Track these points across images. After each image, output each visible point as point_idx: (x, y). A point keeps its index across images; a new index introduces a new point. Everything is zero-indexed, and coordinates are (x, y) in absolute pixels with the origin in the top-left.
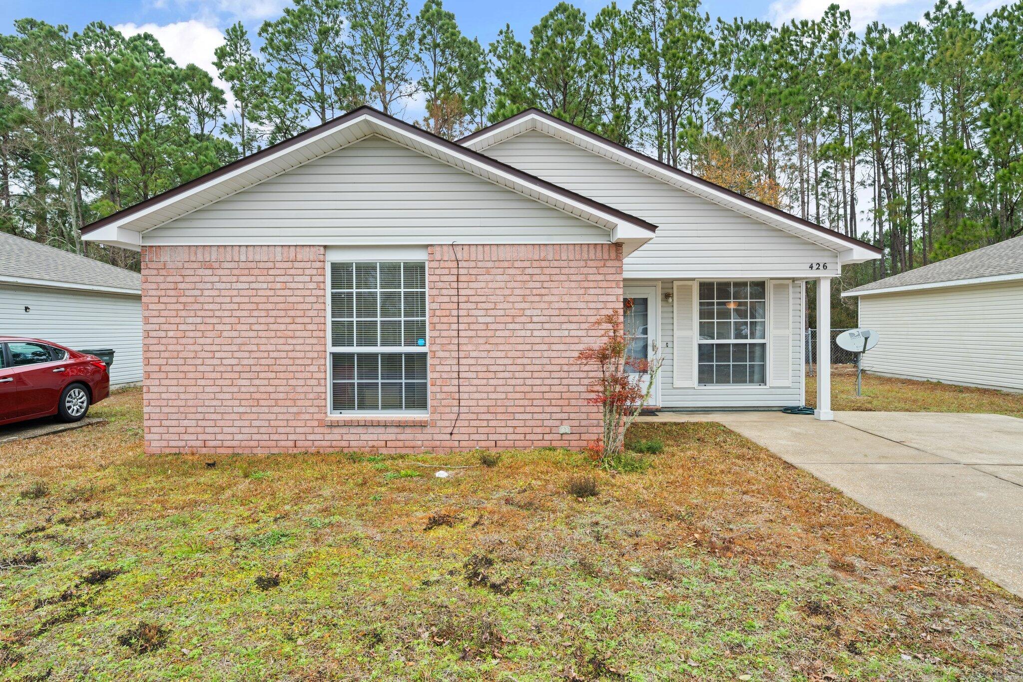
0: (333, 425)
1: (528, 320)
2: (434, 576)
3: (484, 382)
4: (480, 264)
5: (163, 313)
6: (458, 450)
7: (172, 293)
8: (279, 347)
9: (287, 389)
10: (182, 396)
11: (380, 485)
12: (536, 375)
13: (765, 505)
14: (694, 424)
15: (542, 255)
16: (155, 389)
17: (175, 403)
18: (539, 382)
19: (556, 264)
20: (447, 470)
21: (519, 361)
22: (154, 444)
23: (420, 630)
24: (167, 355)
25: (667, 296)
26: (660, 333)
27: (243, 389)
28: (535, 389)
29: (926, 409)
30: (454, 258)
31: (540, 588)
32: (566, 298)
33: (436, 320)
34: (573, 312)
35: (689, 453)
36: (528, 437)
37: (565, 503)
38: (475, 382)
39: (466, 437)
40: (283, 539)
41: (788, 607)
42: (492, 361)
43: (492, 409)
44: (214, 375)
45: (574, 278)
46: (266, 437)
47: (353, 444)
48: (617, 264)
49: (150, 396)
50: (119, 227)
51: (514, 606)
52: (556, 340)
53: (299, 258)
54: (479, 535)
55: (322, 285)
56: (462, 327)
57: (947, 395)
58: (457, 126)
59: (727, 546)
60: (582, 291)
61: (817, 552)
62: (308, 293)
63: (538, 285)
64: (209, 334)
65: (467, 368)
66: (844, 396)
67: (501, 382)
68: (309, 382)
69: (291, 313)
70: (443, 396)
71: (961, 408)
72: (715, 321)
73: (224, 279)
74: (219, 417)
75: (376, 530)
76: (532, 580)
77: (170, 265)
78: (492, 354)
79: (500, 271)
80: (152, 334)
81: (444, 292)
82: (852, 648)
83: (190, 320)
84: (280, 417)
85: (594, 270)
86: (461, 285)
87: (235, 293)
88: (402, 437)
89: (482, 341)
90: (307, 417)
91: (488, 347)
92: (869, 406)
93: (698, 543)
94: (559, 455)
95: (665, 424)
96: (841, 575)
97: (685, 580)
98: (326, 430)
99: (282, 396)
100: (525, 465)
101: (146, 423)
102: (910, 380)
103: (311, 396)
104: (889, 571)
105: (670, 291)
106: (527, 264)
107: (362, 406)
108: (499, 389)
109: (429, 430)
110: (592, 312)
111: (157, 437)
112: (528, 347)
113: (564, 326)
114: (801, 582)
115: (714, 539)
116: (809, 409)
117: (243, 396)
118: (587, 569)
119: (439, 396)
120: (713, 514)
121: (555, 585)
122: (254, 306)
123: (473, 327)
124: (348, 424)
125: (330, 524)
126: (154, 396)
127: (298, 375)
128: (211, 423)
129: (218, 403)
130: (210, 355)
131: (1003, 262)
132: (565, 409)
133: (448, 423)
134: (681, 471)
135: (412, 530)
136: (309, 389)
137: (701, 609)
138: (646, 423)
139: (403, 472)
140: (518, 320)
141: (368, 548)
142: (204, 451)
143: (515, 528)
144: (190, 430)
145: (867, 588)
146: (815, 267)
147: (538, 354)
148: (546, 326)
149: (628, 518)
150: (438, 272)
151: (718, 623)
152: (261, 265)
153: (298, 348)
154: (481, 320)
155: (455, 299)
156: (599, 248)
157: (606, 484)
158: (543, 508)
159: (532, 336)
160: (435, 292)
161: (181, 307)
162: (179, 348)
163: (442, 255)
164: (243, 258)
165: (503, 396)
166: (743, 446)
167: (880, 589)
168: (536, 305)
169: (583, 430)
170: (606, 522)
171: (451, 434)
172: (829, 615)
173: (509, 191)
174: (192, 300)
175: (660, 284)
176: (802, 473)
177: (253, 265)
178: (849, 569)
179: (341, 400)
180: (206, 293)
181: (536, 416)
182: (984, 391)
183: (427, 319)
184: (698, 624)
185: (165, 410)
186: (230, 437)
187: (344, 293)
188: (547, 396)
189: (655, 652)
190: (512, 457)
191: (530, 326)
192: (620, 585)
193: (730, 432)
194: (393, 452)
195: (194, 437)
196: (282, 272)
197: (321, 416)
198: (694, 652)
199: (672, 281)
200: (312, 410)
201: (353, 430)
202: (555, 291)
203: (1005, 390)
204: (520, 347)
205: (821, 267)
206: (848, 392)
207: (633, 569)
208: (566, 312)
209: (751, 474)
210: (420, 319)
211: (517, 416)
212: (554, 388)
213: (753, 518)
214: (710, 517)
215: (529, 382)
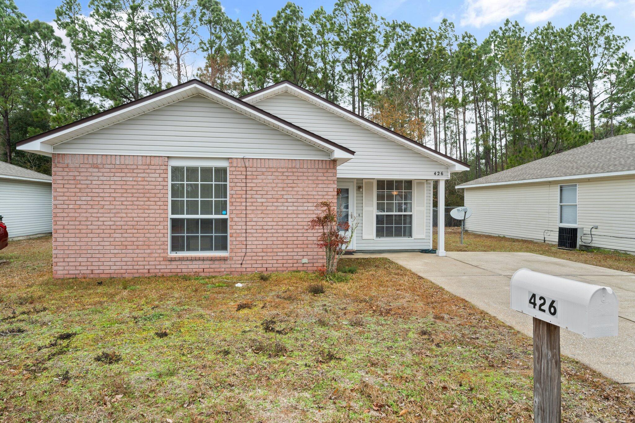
0: (172, 260)
1: (286, 201)
2: (248, 329)
3: (260, 235)
4: (259, 170)
5: (66, 194)
6: (245, 273)
7: (72, 182)
8: (139, 215)
9: (145, 239)
10: (78, 244)
11: (205, 291)
12: (289, 231)
13: (407, 295)
14: (373, 259)
15: (294, 165)
16: (61, 240)
17: (74, 248)
18: (291, 235)
19: (301, 170)
20: (241, 283)
21: (280, 223)
22: (59, 272)
23: (246, 349)
24: (68, 219)
25: (359, 188)
26: (355, 208)
27: (117, 239)
28: (289, 239)
29: (494, 250)
30: (244, 166)
31: (300, 331)
32: (306, 189)
33: (233, 200)
34: (309, 197)
35: (371, 273)
36: (285, 265)
37: (308, 297)
38: (255, 235)
39: (250, 266)
40: (161, 317)
41: (413, 333)
42: (265, 224)
43: (265, 250)
44: (98, 231)
45: (310, 178)
46: (131, 267)
47: (183, 270)
48: (334, 171)
49: (57, 244)
50: (41, 143)
51: (289, 338)
52: (300, 212)
53: (153, 163)
54: (265, 312)
55: (166, 179)
56: (248, 204)
57: (507, 244)
58: (226, 73)
59: (388, 312)
60: (315, 186)
61: (429, 313)
62: (158, 183)
63: (291, 182)
64: (95, 207)
65: (250, 227)
66: (454, 244)
67: (270, 235)
68: (157, 235)
69: (148, 195)
70: (237, 243)
71: (512, 250)
72: (385, 202)
73: (106, 174)
74: (102, 256)
75: (210, 311)
76: (296, 328)
77: (71, 165)
78: (265, 220)
79: (270, 173)
80: (59, 206)
81: (238, 184)
82: (438, 345)
83: (84, 198)
84: (140, 255)
85: (322, 174)
86: (248, 181)
87: (112, 183)
88: (213, 266)
89: (259, 212)
90: (156, 255)
91: (263, 215)
92: (466, 249)
93: (374, 311)
94: (302, 274)
95: (358, 259)
96: (437, 321)
97: (368, 325)
98: (167, 263)
99: (140, 243)
100: (284, 279)
101: (54, 260)
102: (490, 236)
103: (159, 243)
104: (459, 319)
105: (361, 185)
106: (285, 170)
107: (189, 249)
108: (269, 239)
109: (229, 262)
110: (320, 197)
111: (61, 268)
112: (285, 216)
113: (305, 204)
114: (420, 325)
115: (382, 309)
116: (434, 251)
117: (117, 243)
118: (322, 323)
119: (234, 243)
120: (382, 299)
121: (308, 330)
122: (124, 191)
123: (254, 204)
124: (181, 259)
125: (184, 309)
126: (60, 244)
127: (151, 231)
128: (97, 260)
129: (101, 248)
130: (96, 219)
131: (535, 172)
132: (305, 250)
133: (239, 258)
134: (366, 281)
135: (230, 311)
136: (158, 239)
137: (375, 335)
138: (348, 259)
139: (217, 284)
140: (280, 200)
141: (209, 319)
142: (92, 276)
143: (284, 308)
144: (82, 264)
145: (448, 325)
146: (437, 174)
147: (291, 220)
148: (295, 204)
149: (340, 302)
150: (234, 173)
151: (383, 340)
152: (129, 167)
153: (151, 215)
154: (259, 200)
155: (244, 189)
156: (324, 162)
157: (328, 287)
158: (296, 299)
159: (287, 210)
160: (233, 184)
161: (78, 190)
162: (77, 215)
163: (237, 164)
164: (118, 162)
165: (271, 243)
166: (399, 269)
167: (453, 326)
168: (289, 193)
169: (315, 261)
170: (329, 304)
171: (241, 264)
172: (430, 334)
173: (276, 130)
174: (85, 186)
175: (355, 181)
176: (426, 281)
177: (124, 167)
178: (442, 318)
179: (177, 245)
180: (94, 182)
181: (289, 254)
182: (525, 241)
183: (228, 199)
184: (374, 341)
185: (67, 252)
186: (108, 268)
187: (178, 184)
188: (295, 242)
189: (355, 351)
190: (276, 276)
191: (287, 204)
192: (338, 328)
193: (392, 263)
194: (208, 275)
195: (85, 268)
196: (142, 171)
197: (165, 255)
198: (372, 350)
199: (362, 179)
200: (159, 251)
201: (184, 263)
202: (300, 185)
203: (535, 241)
204: (281, 216)
205: (440, 174)
206: (457, 242)
207: (344, 323)
208: (306, 197)
209: (401, 282)
210: (223, 199)
211: (279, 254)
212: (299, 238)
213: (402, 300)
214: (381, 301)
215: (285, 235)
